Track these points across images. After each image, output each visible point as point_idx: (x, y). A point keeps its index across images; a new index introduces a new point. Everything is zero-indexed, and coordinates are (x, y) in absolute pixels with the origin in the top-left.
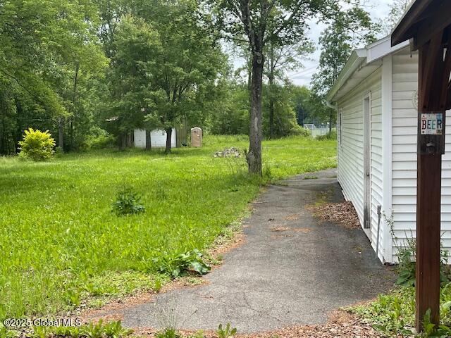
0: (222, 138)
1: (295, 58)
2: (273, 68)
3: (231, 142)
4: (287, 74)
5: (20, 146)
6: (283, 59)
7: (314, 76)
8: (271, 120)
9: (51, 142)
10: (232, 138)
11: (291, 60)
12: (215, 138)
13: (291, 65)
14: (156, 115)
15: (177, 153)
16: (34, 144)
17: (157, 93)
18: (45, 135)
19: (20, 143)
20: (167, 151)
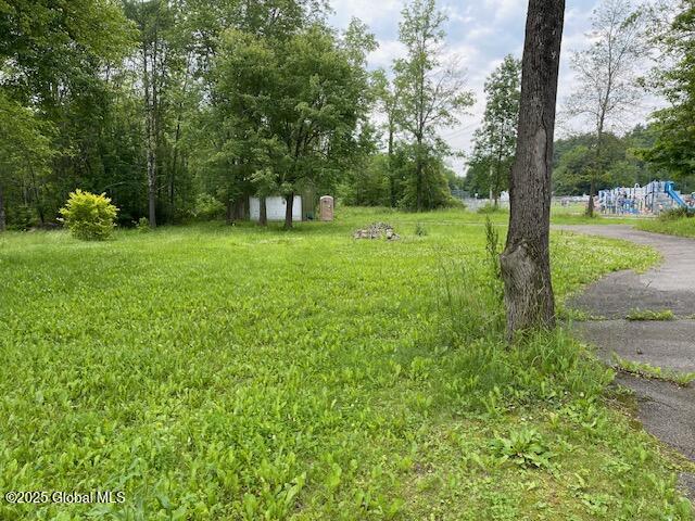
0: (358, 210)
1: (451, 113)
2: (422, 124)
3: (368, 214)
4: (440, 131)
5: (60, 216)
6: (434, 113)
7: (478, 132)
8: (419, 189)
9: (112, 210)
10: (370, 210)
11: (444, 113)
12: (349, 209)
13: (445, 120)
14: (269, 173)
15: (299, 230)
16: (83, 213)
17: (272, 141)
18: (101, 200)
19: (63, 211)
20: (287, 226)
